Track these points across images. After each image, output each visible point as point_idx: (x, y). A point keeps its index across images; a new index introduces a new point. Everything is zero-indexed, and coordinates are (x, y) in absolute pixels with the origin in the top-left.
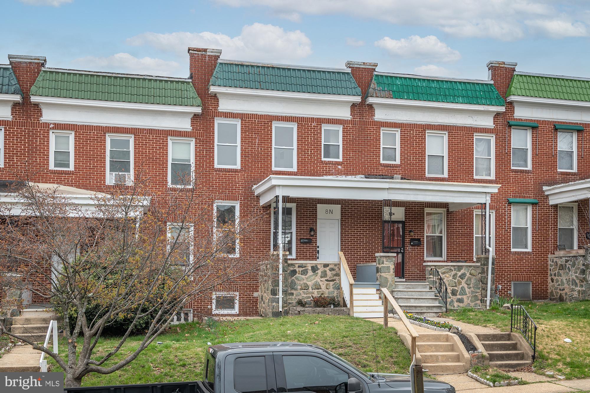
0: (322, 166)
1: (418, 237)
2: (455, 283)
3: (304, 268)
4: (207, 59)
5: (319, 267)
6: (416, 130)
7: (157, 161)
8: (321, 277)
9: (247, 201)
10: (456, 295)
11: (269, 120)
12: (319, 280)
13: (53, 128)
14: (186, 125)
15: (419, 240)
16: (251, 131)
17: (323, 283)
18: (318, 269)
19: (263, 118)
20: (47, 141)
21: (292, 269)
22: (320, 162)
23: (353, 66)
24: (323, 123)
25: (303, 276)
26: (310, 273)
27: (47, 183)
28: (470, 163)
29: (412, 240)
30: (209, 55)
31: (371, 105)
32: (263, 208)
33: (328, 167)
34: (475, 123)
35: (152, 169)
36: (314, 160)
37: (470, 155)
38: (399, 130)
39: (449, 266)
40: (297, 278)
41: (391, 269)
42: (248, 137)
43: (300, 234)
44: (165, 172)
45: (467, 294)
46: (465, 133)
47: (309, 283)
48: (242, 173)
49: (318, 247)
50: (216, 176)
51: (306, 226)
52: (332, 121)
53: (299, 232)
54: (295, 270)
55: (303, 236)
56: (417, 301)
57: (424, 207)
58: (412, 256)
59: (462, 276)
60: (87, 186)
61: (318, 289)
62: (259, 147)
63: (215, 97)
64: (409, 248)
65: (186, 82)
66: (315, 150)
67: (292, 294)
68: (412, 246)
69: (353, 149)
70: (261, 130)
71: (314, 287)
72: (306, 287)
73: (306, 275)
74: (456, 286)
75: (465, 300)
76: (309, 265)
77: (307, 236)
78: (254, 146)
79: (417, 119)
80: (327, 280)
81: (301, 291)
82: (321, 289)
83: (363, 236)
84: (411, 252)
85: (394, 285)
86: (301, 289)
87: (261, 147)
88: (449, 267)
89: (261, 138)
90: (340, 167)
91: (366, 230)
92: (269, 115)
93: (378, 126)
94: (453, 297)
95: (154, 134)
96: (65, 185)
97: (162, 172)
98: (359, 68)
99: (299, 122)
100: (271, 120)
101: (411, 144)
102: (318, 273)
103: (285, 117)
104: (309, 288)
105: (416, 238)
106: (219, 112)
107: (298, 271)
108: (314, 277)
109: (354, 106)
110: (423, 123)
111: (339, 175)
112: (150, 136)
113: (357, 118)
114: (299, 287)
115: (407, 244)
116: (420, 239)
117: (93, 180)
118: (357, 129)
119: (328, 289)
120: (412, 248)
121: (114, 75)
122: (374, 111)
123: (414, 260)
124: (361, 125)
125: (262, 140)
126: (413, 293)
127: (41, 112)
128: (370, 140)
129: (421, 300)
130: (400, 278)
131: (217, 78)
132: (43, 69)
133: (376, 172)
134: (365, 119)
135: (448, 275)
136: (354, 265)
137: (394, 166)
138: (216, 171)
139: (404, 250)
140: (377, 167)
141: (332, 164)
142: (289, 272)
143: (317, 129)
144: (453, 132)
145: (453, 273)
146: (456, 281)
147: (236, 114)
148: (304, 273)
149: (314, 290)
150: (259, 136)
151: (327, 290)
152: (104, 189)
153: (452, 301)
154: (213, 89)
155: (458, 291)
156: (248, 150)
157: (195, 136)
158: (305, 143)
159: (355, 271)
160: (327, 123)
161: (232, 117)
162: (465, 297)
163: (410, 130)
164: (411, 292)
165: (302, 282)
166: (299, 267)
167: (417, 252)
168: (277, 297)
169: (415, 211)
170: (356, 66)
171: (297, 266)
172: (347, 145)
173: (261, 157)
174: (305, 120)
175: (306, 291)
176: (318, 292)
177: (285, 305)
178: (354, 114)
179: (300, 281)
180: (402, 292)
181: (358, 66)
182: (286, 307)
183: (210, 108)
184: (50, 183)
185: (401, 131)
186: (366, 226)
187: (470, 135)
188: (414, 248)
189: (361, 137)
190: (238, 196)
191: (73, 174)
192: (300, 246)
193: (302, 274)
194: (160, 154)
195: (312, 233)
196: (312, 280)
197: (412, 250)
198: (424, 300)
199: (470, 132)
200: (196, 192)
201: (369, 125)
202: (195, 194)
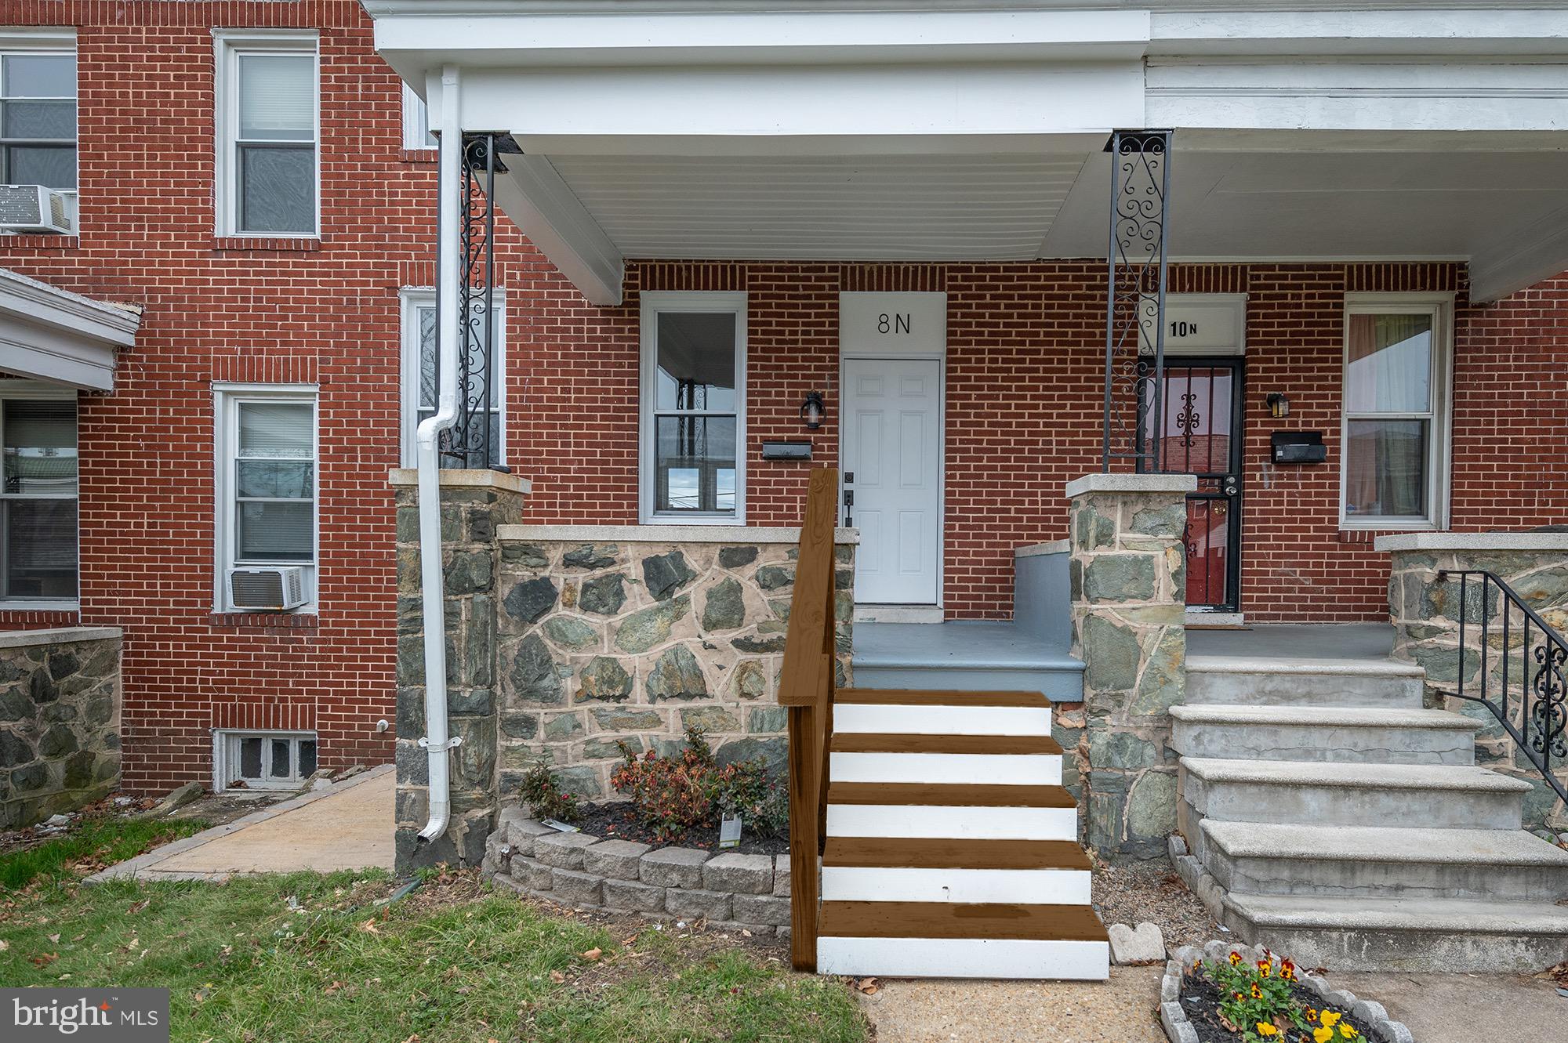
1: (1309, 424)
3: (599, 572)
7: (168, 130)
8: (710, 625)
9: (537, 286)
12: (693, 645)
15: (1315, 438)
17: (717, 659)
18: (687, 577)
21: (524, 575)
25: (596, 621)
26: (638, 599)
29: (1280, 439)
32: (603, 313)
35: (149, 167)
40: (555, 632)
43: (763, 421)
47: (636, 663)
49: (849, 478)
50: (408, 186)
51: (790, 385)
53: (760, 412)
54: (546, 580)
55: (777, 430)
56: (1351, 804)
57: (1341, 287)
58: (1280, 512)
61: (688, 696)
64: (1264, 477)
67: (528, 725)
68: (1281, 464)
71: (661, 687)
72: (614, 682)
73: (613, 612)
76: (630, 551)
77: (795, 430)
80: (744, 645)
81: (584, 708)
82: (704, 695)
83: (1046, 425)
84: (1272, 494)
85: (1178, 680)
86: (583, 697)
91: (1060, 398)
95: (156, 23)
97: (190, 176)
102: (685, 600)
104: (628, 684)
105: (1300, 428)
107: (560, 587)
108: (659, 623)
112: (139, 31)
114: (571, 685)
115: (1253, 459)
116: (1320, 434)
119: (749, 696)
120: (1281, 477)
123: (1288, 529)
126: (1318, 739)
129: (1386, 800)
130: (1220, 609)
136: (1002, 554)
138: (405, 165)
139: (1239, 485)
142: (504, 590)
148: (601, 600)
149: (660, 705)
151: (745, 703)
157: (320, 23)
159: (1006, 580)
164: (1302, 732)
165: (586, 656)
166: (569, 562)
167: (1302, 494)
168: (422, 742)
169: (1299, 306)
171: (556, 555)
175: (610, 706)
176: (684, 712)
177: (477, 792)
179: (576, 647)
180: (1234, 733)
182: (480, 803)
186: (1059, 380)
188: (1289, 477)
190: (501, 266)
192: (762, 474)
193: (585, 607)
194: (180, 104)
195: (813, 417)
196: (648, 646)
197: (1277, 486)
198: (1406, 802)
200: (328, 256)
202: (322, 265)
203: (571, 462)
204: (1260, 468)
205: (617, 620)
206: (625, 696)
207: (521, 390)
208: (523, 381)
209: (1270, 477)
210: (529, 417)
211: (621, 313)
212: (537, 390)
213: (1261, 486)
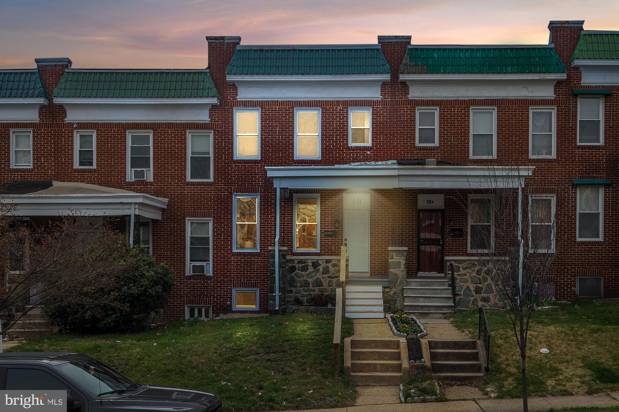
0: (349, 153)
1: (460, 226)
2: (479, 278)
3: (304, 264)
4: (225, 47)
5: (320, 262)
6: (457, 107)
7: (175, 155)
8: (323, 274)
9: (267, 193)
10: (481, 293)
11: (291, 106)
12: (320, 277)
13: (76, 128)
14: (204, 117)
15: (461, 230)
16: (271, 119)
17: (325, 280)
18: (319, 265)
19: (284, 105)
20: (71, 141)
21: (291, 265)
22: (347, 148)
23: (384, 41)
24: (349, 106)
25: (303, 273)
26: (311, 269)
27: (71, 181)
28: (525, 141)
29: (452, 230)
30: (227, 43)
31: (405, 82)
33: (356, 153)
34: (531, 94)
35: (171, 164)
36: (339, 146)
37: (525, 132)
38: (438, 109)
39: (471, 260)
40: (296, 275)
41: (402, 264)
42: (268, 126)
43: (324, 226)
44: (183, 166)
45: (493, 293)
46: (518, 107)
47: (310, 280)
48: (262, 164)
49: (346, 239)
50: (235, 168)
51: (331, 217)
52: (360, 103)
53: (323, 224)
54: (294, 266)
55: (328, 228)
56: (427, 300)
57: (467, 193)
58: (453, 248)
59: (488, 272)
60: (108, 183)
61: (320, 286)
62: (280, 135)
63: (234, 86)
65: (203, 73)
66: (340, 135)
67: (291, 292)
68: (452, 236)
69: (384, 132)
70: (282, 117)
71: (315, 285)
72: (307, 284)
73: (306, 271)
74: (480, 283)
75: (492, 299)
76: (309, 261)
77: (332, 228)
78: (275, 135)
79: (459, 95)
80: (329, 277)
82: (322, 286)
84: (451, 244)
85: (405, 283)
86: (301, 287)
87: (282, 135)
88: (472, 262)
89: (282, 126)
90: (369, 152)
92: (291, 101)
93: (412, 105)
94: (476, 295)
95: (172, 128)
96: (88, 183)
97: (181, 166)
98: (391, 42)
99: (324, 106)
100: (293, 106)
101: (452, 123)
102: (319, 269)
103: (308, 102)
104: (309, 284)
105: (458, 227)
106: (238, 101)
107: (297, 267)
108: (314, 273)
109: (384, 84)
110: (466, 99)
111: (368, 161)
112: (168, 130)
113: (389, 98)
114: (299, 284)
115: (446, 235)
116: (462, 229)
117: (114, 177)
118: (388, 110)
119: (330, 286)
120: (453, 240)
121: (133, 71)
122: (408, 89)
123: (455, 253)
124: (393, 105)
125: (283, 128)
126: (426, 291)
127: (65, 112)
128: (403, 121)
129: (432, 299)
130: (439, 273)
131: (233, 66)
132: (66, 70)
133: (410, 157)
134: (398, 98)
135: (470, 271)
136: (384, 259)
137: (432, 149)
138: (235, 163)
139: (443, 242)
140: (411, 150)
141: (360, 150)
142: (287, 268)
143: (343, 112)
144: (503, 107)
145: (477, 268)
146: (481, 277)
147: (255, 102)
148: (304, 269)
149: (315, 288)
150: (280, 124)
152: (125, 186)
153: (476, 300)
154: (230, 78)
155: (482, 288)
156: (268, 140)
157: (214, 128)
158: (330, 128)
160: (354, 106)
161: (251, 106)
162: (491, 295)
163: (450, 107)
164: (423, 290)
165: (302, 279)
166: (298, 263)
167: (458, 244)
168: (274, 294)
170: (387, 41)
171: (296, 261)
172: (377, 128)
173: (281, 146)
174: (330, 103)
175: (306, 288)
176: (319, 289)
177: (283, 303)
178: (384, 94)
179: (300, 277)
180: (412, 290)
181: (390, 41)
182: (284, 305)
183: (229, 98)
184: (74, 181)
185: (440, 109)
187: (525, 109)
188: (455, 240)
189: (393, 119)
190: (258, 188)
191: (95, 172)
192: (324, 239)
193: (301, 271)
194: (179, 148)
195: (337, 225)
196: (312, 277)
197: (452, 242)
198: (435, 299)
199: (524, 105)
200: (215, 186)
201: (402, 105)
202: (214, 188)
204: (448, 238)
205: (307, 273)
206: (308, 286)
207: (263, 219)
208: (264, 216)
209: (451, 240)
210: (265, 225)
211: (289, 199)
212: (267, 219)
213: (448, 242)
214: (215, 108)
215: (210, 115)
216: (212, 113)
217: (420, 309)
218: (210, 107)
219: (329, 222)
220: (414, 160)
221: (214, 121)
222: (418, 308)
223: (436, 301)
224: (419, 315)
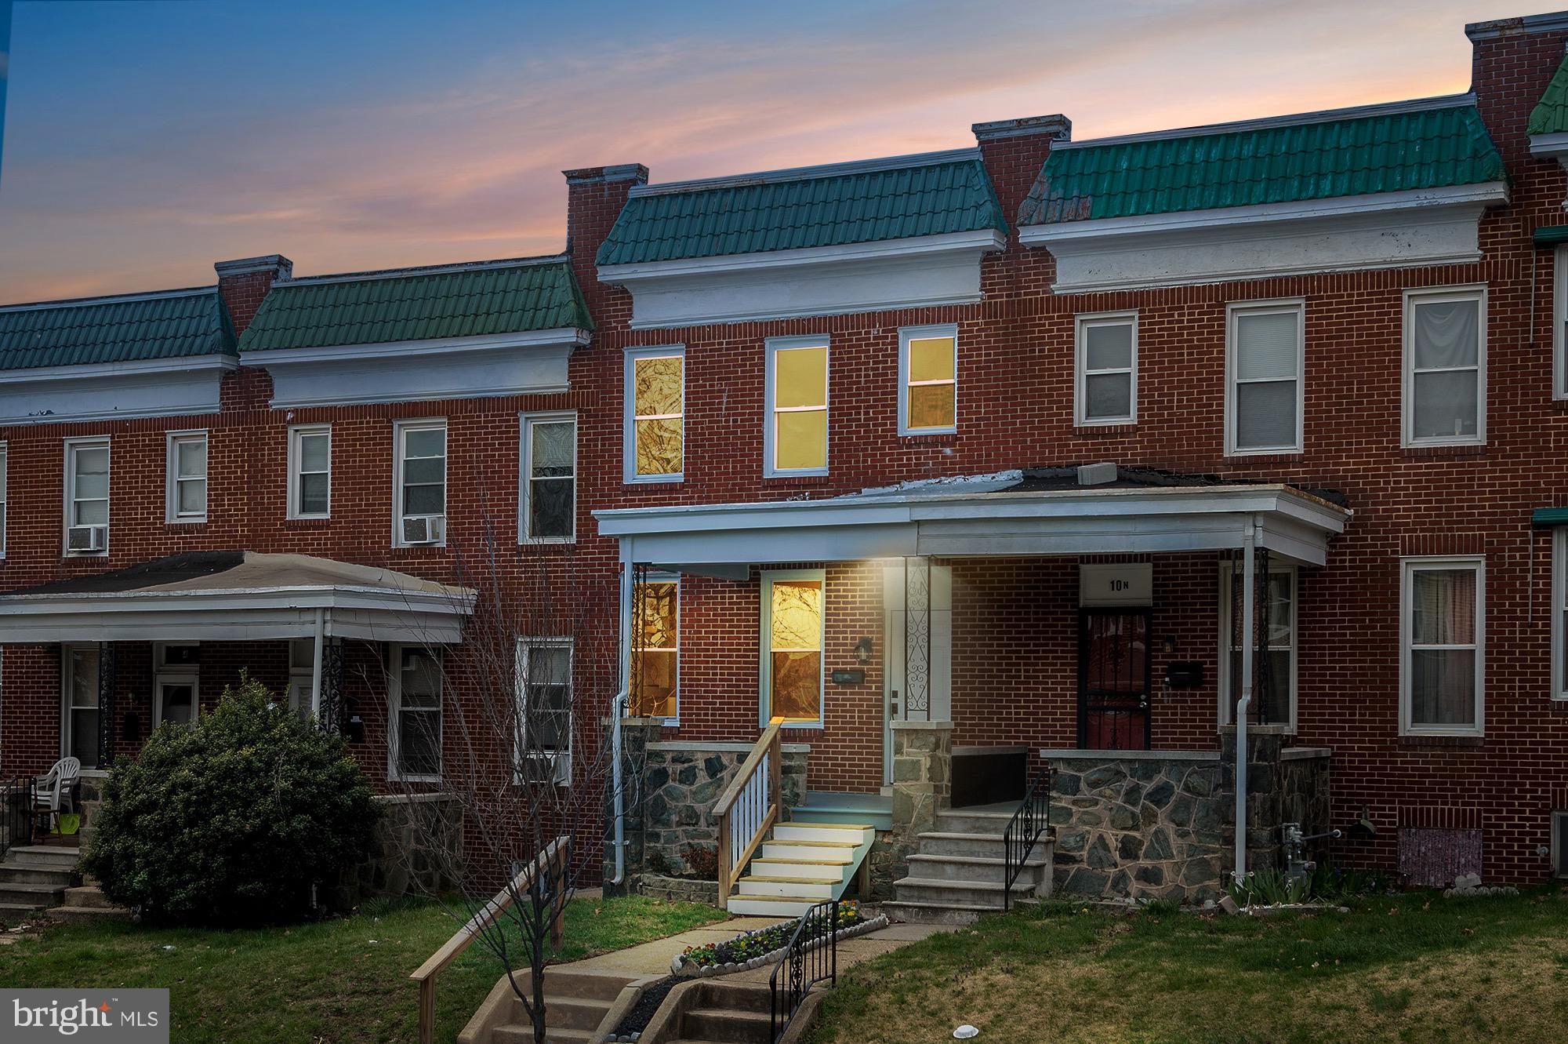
0: (898, 454)
1: (1195, 656)
2: (1133, 814)
3: (686, 765)
4: (606, 193)
5: (725, 760)
6: (1189, 308)
7: (494, 478)
10: (1137, 857)
11: (756, 335)
13: (293, 422)
14: (554, 378)
15: (1197, 668)
16: (710, 374)
18: (723, 767)
19: (740, 334)
20: (282, 454)
21: (656, 766)
22: (893, 442)
23: (990, 137)
24: (900, 325)
25: (685, 788)
26: (703, 778)
27: (280, 551)
28: (1388, 394)
29: (1172, 669)
30: (610, 183)
31: (1044, 248)
32: (738, 586)
33: (915, 453)
34: (1406, 254)
35: (483, 500)
36: (874, 437)
37: (1388, 368)
38: (1136, 315)
39: (1112, 760)
40: (668, 793)
41: (923, 768)
42: (702, 392)
43: (834, 657)
44: (511, 505)
45: (1172, 856)
46: (1369, 294)
47: (701, 808)
48: (687, 492)
51: (851, 632)
52: (928, 315)
53: (833, 651)
54: (664, 768)
55: (843, 663)
56: (964, 871)
57: (1217, 559)
58: (1176, 720)
59: (1160, 796)
60: (354, 554)
62: (729, 415)
63: (622, 294)
64: (1163, 695)
65: (555, 265)
66: (876, 407)
67: (656, 837)
68: (1173, 687)
69: (989, 393)
70: (734, 366)
71: (712, 819)
72: (692, 817)
73: (692, 784)
74: (1135, 828)
75: (1167, 874)
76: (699, 755)
77: (853, 663)
78: (718, 416)
79: (1192, 271)
81: (680, 829)
84: (1170, 707)
85: (931, 820)
86: (679, 824)
87: (734, 415)
88: (1112, 765)
89: (734, 390)
90: (948, 451)
91: (1026, 639)
92: (756, 323)
93: (1065, 311)
94: (1125, 862)
95: (489, 411)
96: (313, 555)
97: (506, 505)
98: (1010, 139)
99: (836, 330)
100: (761, 334)
101: (1173, 355)
102: (722, 779)
103: (798, 320)
104: (698, 817)
105: (1189, 660)
106: (633, 332)
107: (670, 771)
108: (711, 789)
109: (988, 258)
110: (1216, 281)
111: (946, 475)
112: (480, 416)
113: (1001, 296)
114: (675, 818)
115: (1157, 682)
116: (1202, 664)
117: (365, 538)
118: (1000, 329)
120: (1175, 695)
121: (406, 274)
122: (1054, 266)
123: (1181, 733)
124: (1013, 315)
125: (737, 396)
126: (976, 847)
127: (271, 385)
128: (1040, 357)
129: (978, 870)
131: (615, 243)
132: (274, 284)
133: (1059, 458)
134: (1026, 294)
135: (1108, 792)
137: (1116, 433)
138: (624, 493)
139: (1148, 700)
140: (1060, 439)
141: (926, 445)
142: (647, 773)
143: (883, 344)
144: (1321, 298)
145: (1127, 783)
146: (1138, 810)
147: (673, 331)
148: (687, 778)
149: (711, 828)
150: (730, 384)
152: (388, 559)
153: (1122, 877)
154: (607, 275)
155: (1141, 843)
156: (702, 428)
157: (578, 405)
158: (852, 389)
160: (911, 323)
161: (663, 342)
162: (1164, 864)
163: (1169, 309)
164: (969, 844)
165: (681, 804)
166: (674, 760)
167: (1190, 708)
168: (610, 842)
169: (1187, 571)
170: (997, 135)
171: (669, 757)
172: (972, 382)
173: (733, 444)
174: (852, 321)
175: (691, 828)
177: (635, 866)
178: (990, 284)
179: (673, 799)
181: (1005, 134)
182: (636, 871)
183: (614, 325)
184: (287, 551)
185: (1140, 318)
186: (1025, 626)
187: (1389, 300)
188: (1181, 695)
189: (1013, 353)
191: (328, 527)
192: (834, 693)
193: (681, 782)
194: (501, 461)
195: (863, 654)
196: (707, 800)
197: (1173, 702)
198: (987, 871)
199: (1386, 286)
200: (579, 554)
201: (1036, 313)
202: (577, 560)
203: (718, 686)
204: (1161, 689)
205: (693, 788)
206: (696, 824)
207: (689, 638)
208: (690, 632)
209: (1168, 695)
210: (693, 656)
211: (749, 586)
212: (698, 638)
213: (1162, 701)
214: (581, 354)
215: (570, 372)
216: (575, 366)
217: (934, 895)
218: (568, 353)
219: (846, 645)
220: (1067, 466)
221: (580, 388)
222: (927, 894)
223: (987, 876)
224: (917, 914)
